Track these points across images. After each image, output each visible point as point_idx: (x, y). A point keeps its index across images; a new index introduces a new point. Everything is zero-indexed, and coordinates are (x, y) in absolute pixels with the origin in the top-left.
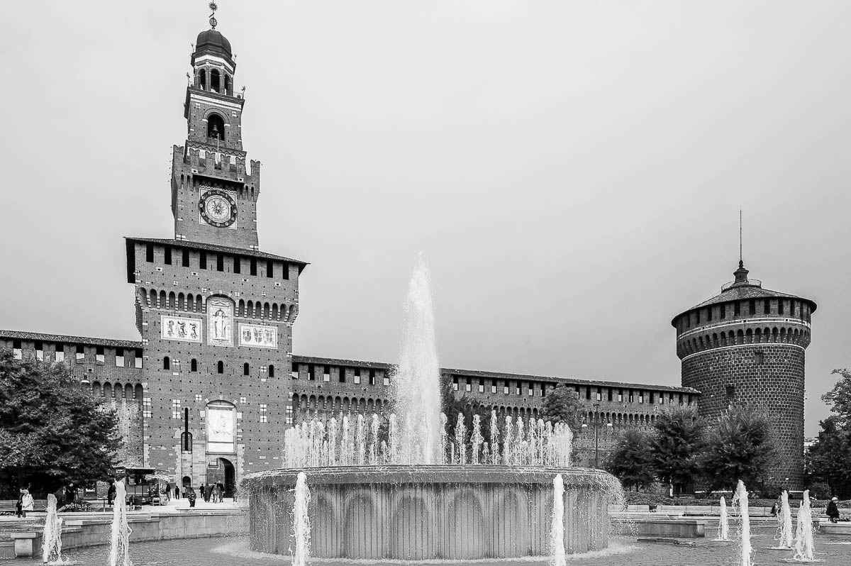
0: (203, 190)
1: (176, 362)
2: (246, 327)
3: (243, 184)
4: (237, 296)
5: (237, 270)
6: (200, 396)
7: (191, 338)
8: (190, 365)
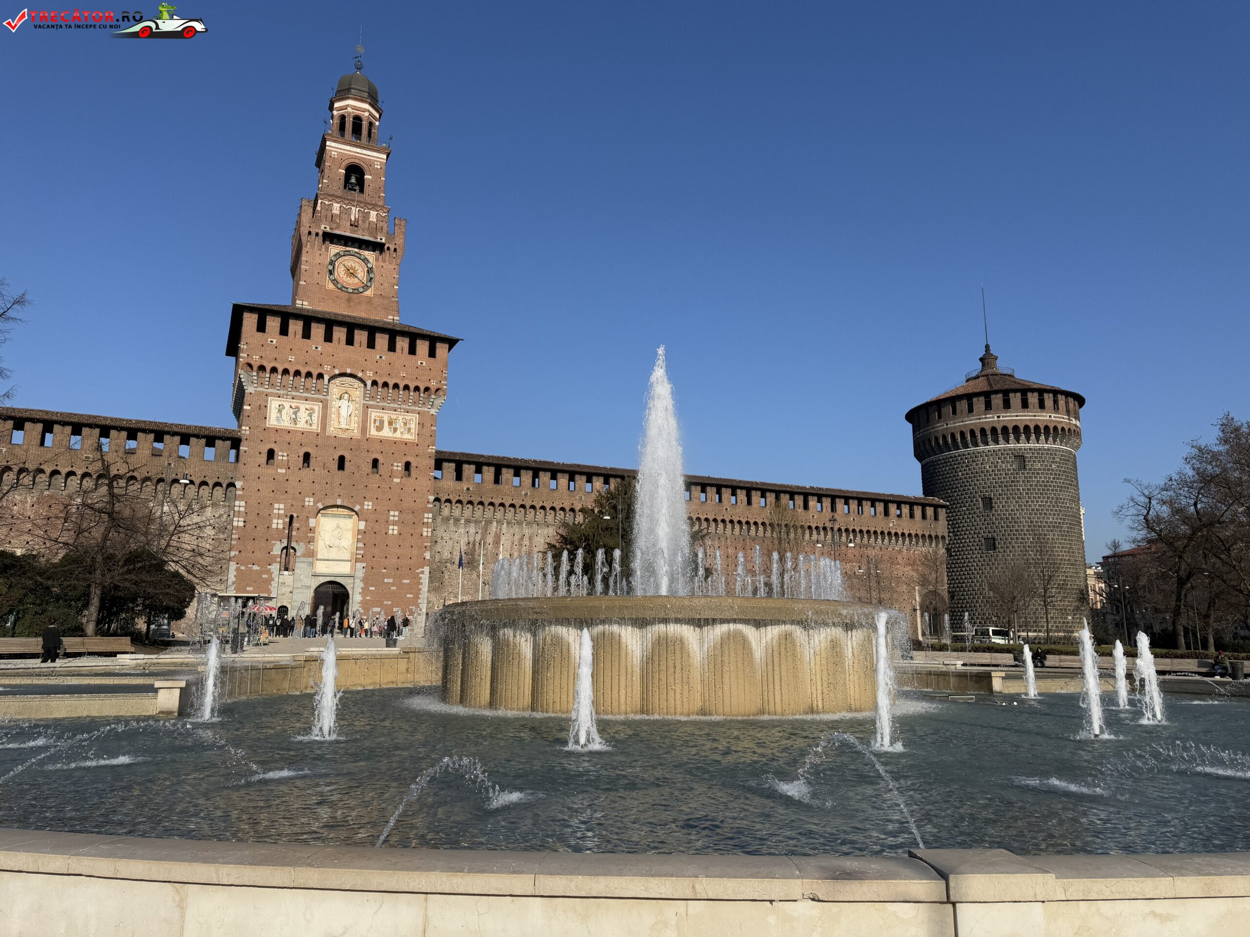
0: (334, 249)
1: (283, 456)
2: (378, 414)
3: (384, 245)
4: (369, 376)
5: (371, 344)
7: (305, 426)
8: (301, 459)
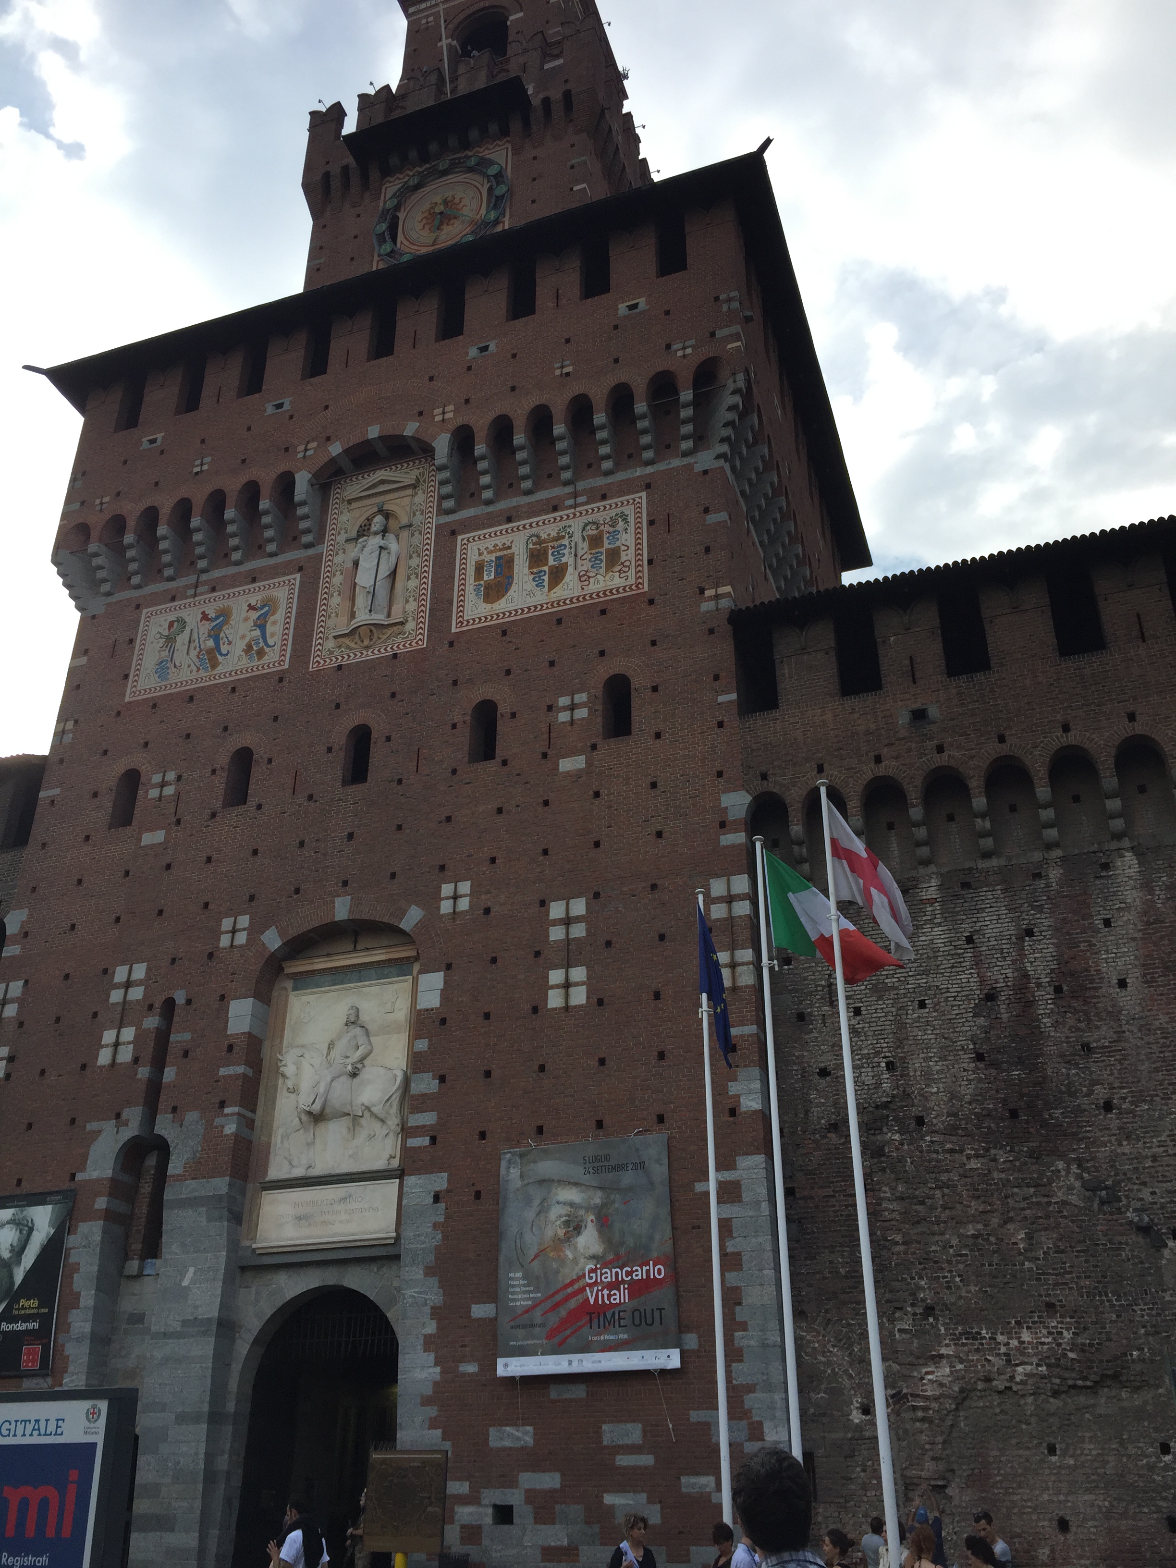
0: (392, 185)
1: (163, 785)
2: (490, 543)
4: (440, 422)
5: (451, 326)
6: (244, 921)
7: (245, 662)
8: (223, 779)
